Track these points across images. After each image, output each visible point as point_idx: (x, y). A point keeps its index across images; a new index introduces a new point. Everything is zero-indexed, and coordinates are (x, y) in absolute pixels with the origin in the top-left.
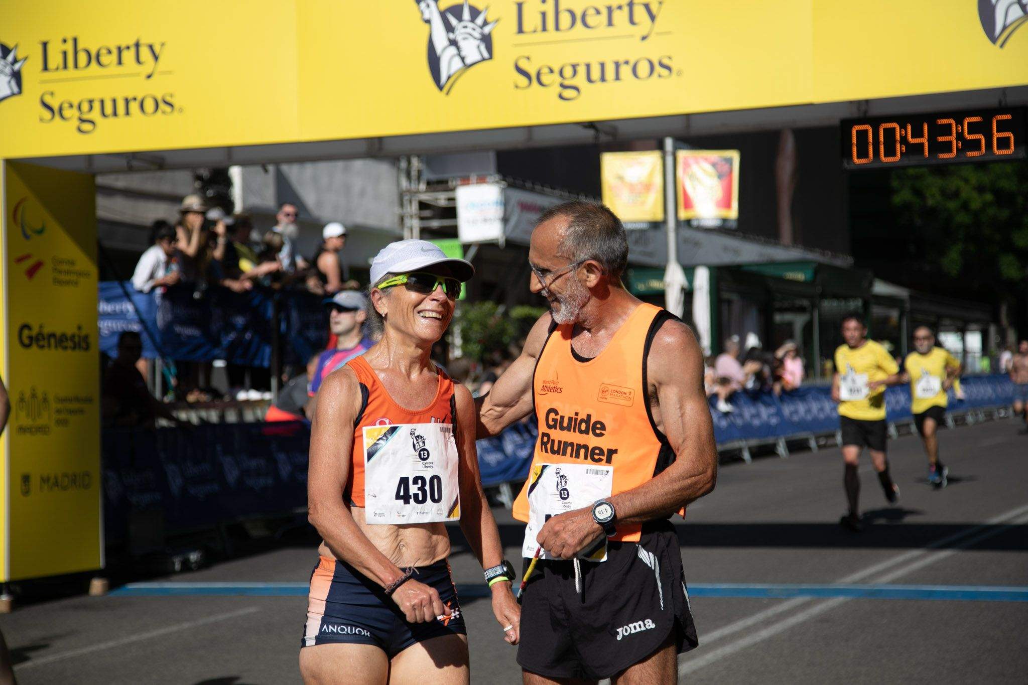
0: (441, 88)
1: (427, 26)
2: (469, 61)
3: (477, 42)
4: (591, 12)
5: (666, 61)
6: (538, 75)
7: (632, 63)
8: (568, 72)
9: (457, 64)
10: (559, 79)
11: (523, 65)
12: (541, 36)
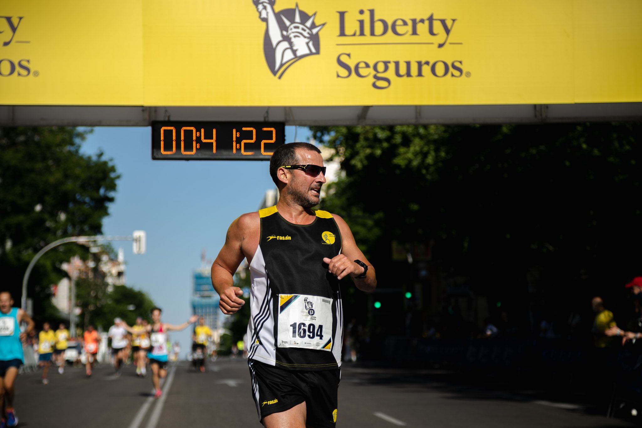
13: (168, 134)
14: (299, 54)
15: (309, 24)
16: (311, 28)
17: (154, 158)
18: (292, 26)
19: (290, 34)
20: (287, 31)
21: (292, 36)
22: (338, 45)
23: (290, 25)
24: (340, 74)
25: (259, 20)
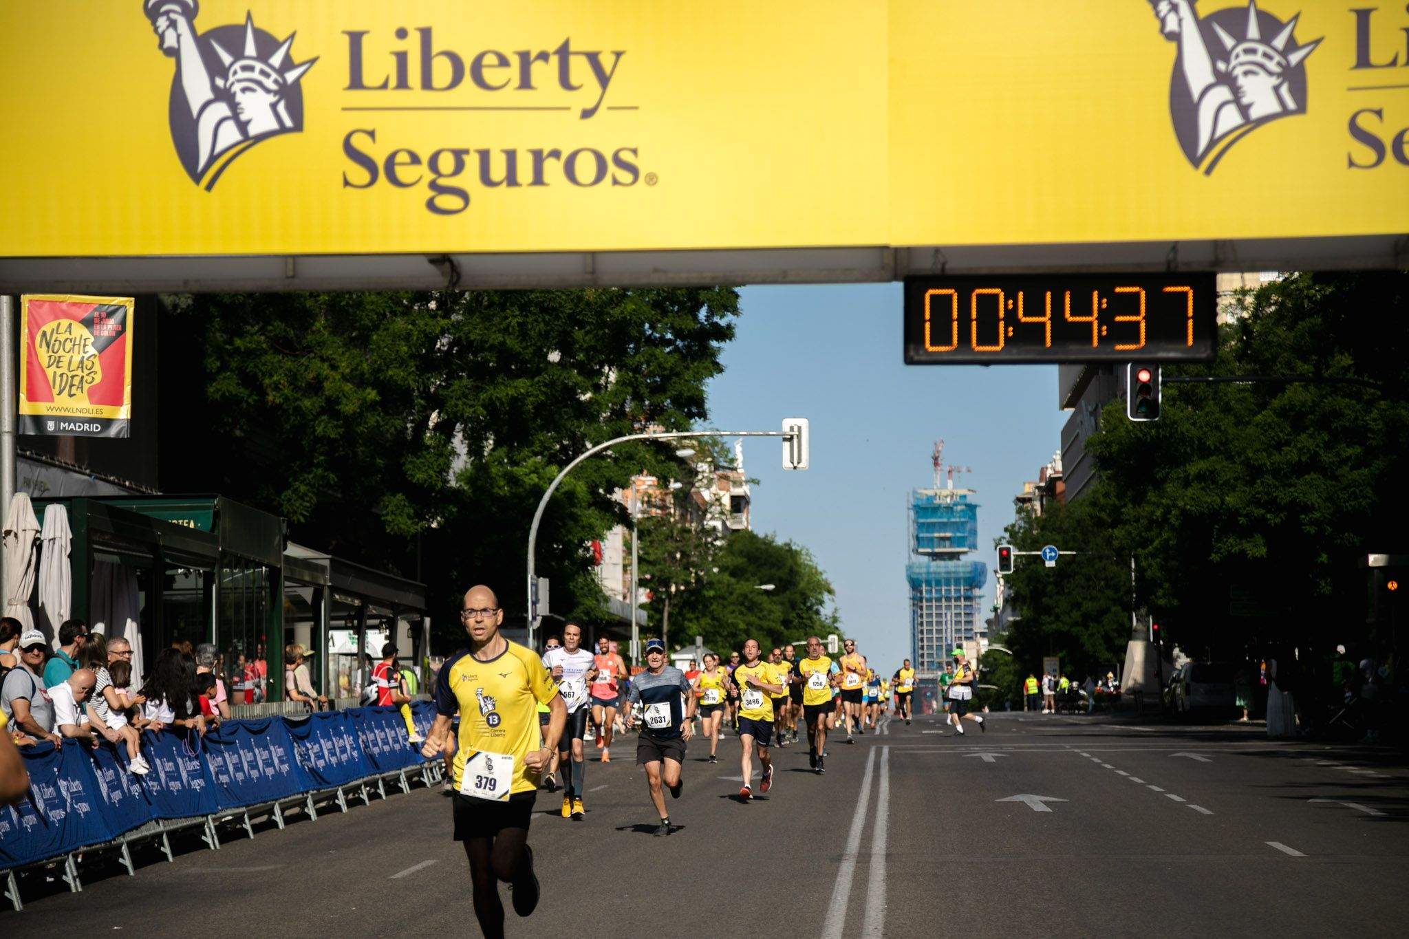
0: (197, 178)
1: (172, 61)
2: (253, 130)
3: (272, 98)
4: (490, 59)
5: (626, 156)
6: (390, 163)
7: (564, 156)
8: (446, 163)
9: (230, 134)
10: (430, 176)
11: (360, 142)
12: (394, 97)
13: (941, 304)
14: (1255, 113)
15: (1280, 41)
16: (1285, 53)
17: (909, 361)
18: (1239, 49)
19: (1234, 68)
20: (1227, 60)
21: (1239, 71)
22: (1350, 89)
23: (1234, 47)
24: (1356, 160)
25: (1161, 38)
